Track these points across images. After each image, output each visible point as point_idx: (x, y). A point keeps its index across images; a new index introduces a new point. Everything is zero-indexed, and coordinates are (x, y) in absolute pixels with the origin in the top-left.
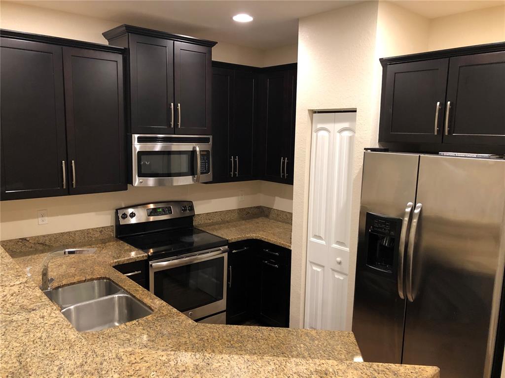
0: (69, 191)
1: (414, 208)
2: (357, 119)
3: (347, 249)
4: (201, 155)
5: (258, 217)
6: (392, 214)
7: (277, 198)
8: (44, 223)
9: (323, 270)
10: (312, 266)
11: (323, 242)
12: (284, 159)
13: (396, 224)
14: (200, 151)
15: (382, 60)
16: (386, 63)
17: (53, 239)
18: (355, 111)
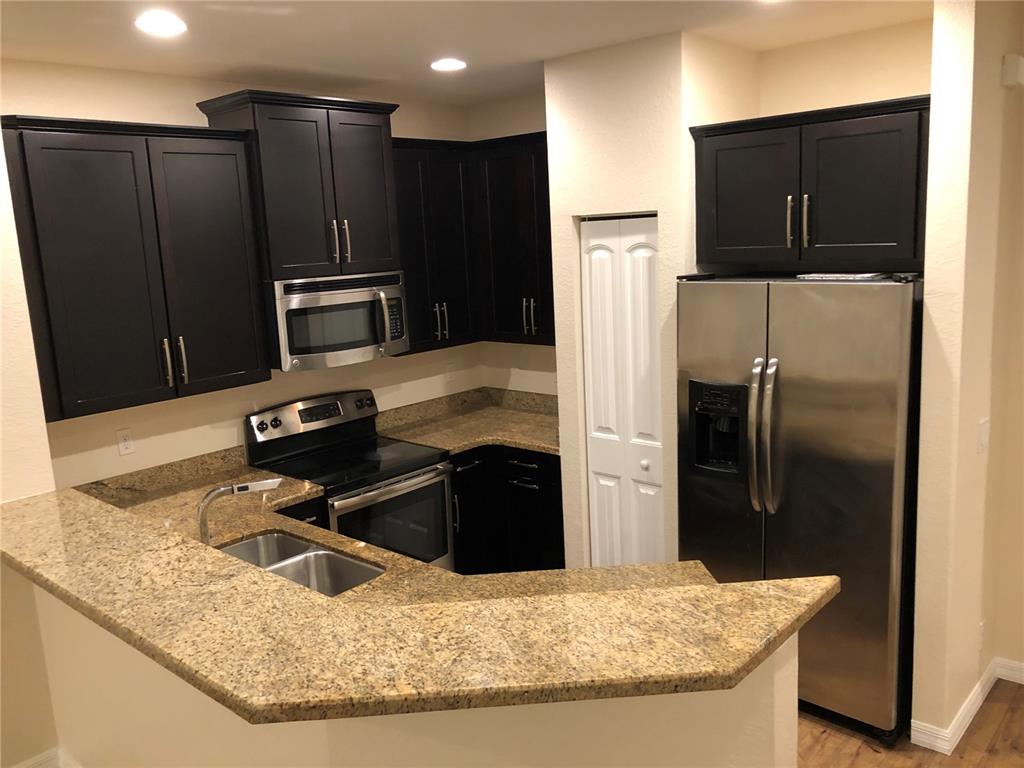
0: (178, 392)
1: (766, 366)
2: (660, 228)
3: (658, 444)
4: (389, 307)
5: (482, 408)
6: (732, 379)
7: (515, 371)
8: (127, 451)
9: (619, 483)
10: (597, 481)
11: (615, 437)
12: (528, 301)
13: (740, 394)
14: (388, 300)
15: (693, 130)
16: (700, 134)
17: (147, 479)
18: (654, 215)
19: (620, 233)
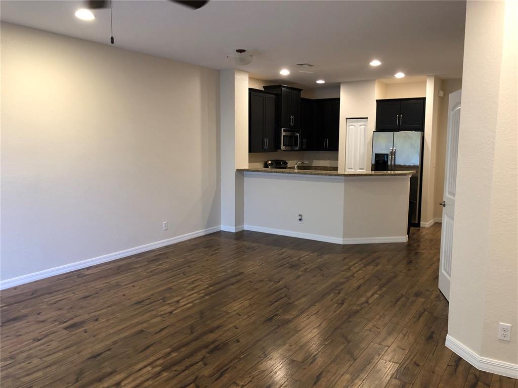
1: (393, 150)
2: (368, 121)
11: (353, 170)
12: (326, 139)
13: (387, 156)
15: (376, 101)
18: (367, 118)
19: (357, 122)
